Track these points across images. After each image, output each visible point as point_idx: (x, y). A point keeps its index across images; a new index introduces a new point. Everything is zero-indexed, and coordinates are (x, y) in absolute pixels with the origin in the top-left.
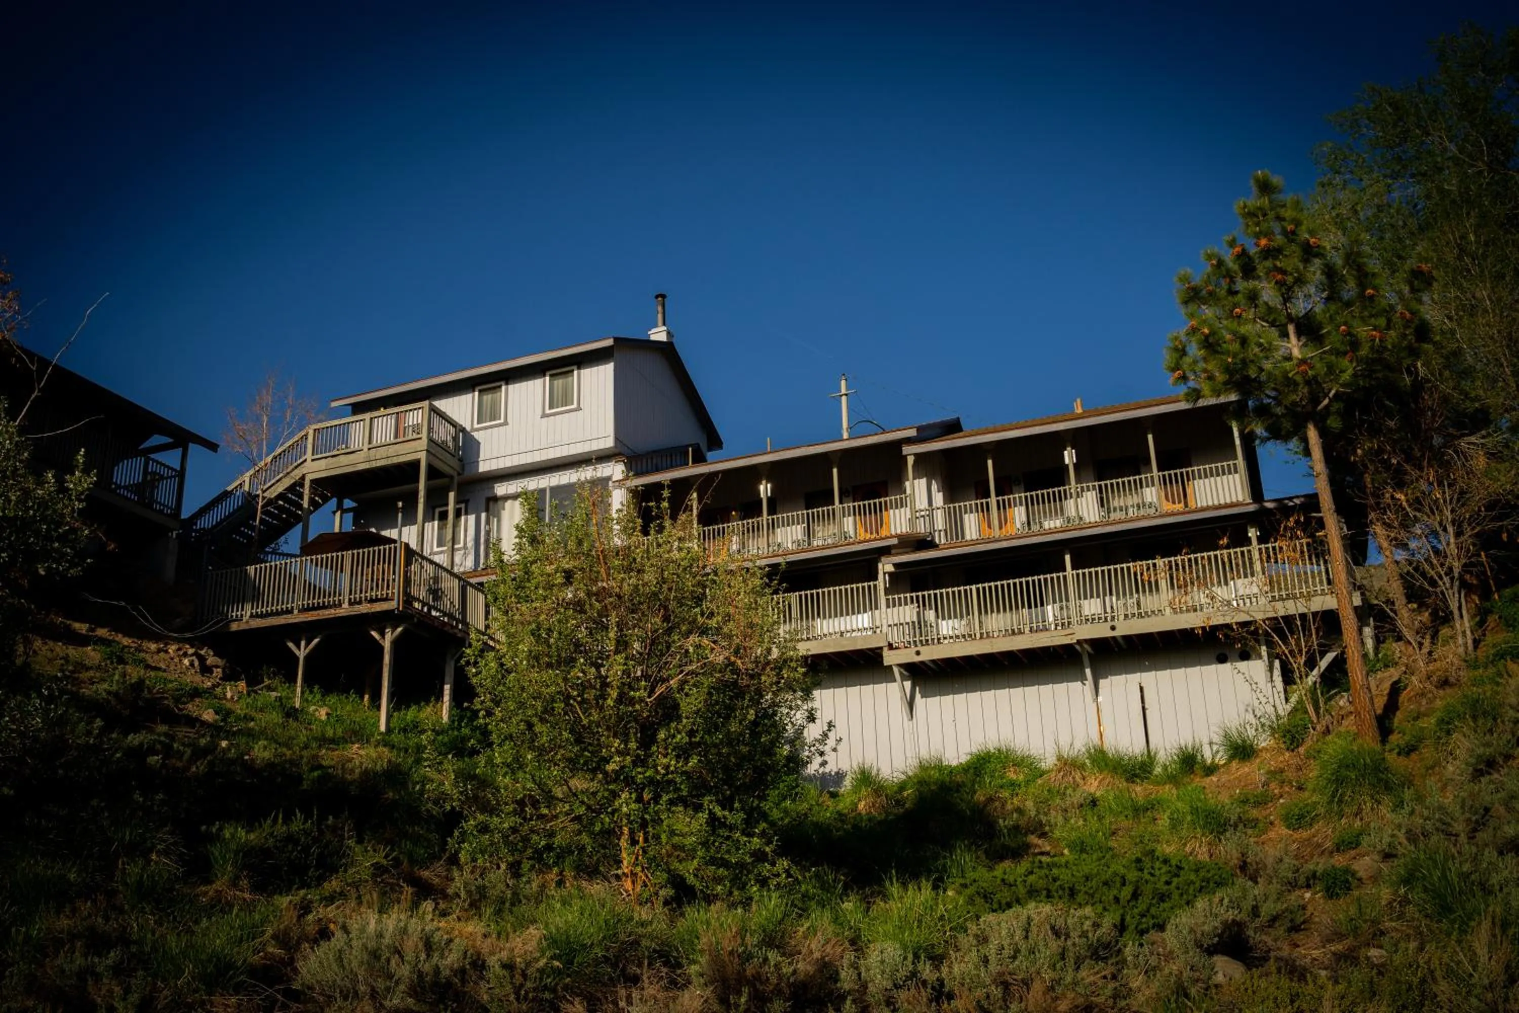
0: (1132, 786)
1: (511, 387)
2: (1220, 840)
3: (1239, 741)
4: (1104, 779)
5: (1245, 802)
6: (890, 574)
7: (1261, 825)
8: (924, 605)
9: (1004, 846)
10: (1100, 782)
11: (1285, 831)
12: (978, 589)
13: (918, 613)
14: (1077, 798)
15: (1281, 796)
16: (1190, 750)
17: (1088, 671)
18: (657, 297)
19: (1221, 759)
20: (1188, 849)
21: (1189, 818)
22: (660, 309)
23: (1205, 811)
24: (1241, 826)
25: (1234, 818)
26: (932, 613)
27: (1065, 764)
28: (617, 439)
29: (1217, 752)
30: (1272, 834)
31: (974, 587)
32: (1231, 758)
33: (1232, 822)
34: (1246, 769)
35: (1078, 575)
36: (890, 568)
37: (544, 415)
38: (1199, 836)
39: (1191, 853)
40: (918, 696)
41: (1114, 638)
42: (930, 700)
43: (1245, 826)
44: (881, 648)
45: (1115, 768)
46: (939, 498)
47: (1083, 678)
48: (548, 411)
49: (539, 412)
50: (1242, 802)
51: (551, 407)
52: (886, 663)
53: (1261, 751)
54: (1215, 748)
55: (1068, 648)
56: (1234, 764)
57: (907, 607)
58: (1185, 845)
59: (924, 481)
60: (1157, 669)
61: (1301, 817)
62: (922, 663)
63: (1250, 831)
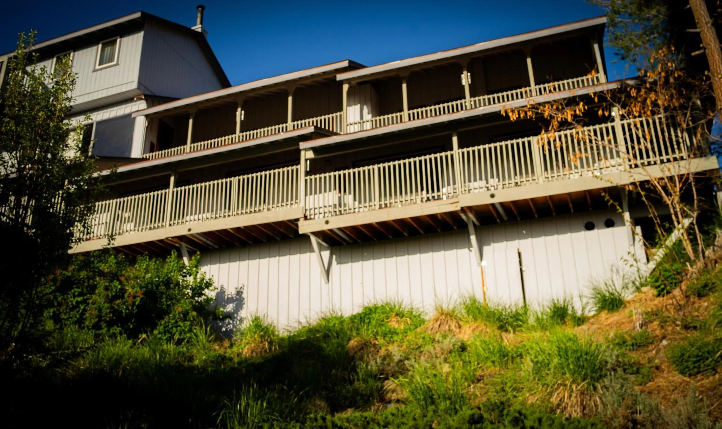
0: (504, 334)
1: (76, 53)
2: (595, 388)
3: (607, 294)
4: (477, 327)
5: (622, 343)
6: (311, 160)
7: (644, 370)
8: (345, 191)
9: (356, 392)
10: (473, 330)
11: (678, 378)
12: (379, 169)
13: (340, 198)
14: (447, 343)
15: (664, 337)
16: (561, 302)
17: (473, 238)
18: (198, 7)
19: (591, 311)
20: (554, 400)
21: (556, 360)
22: (199, 15)
23: (575, 351)
24: (620, 371)
25: (611, 361)
26: (351, 197)
27: (442, 314)
28: (139, 83)
29: (588, 303)
30: (660, 382)
31: (376, 167)
32: (602, 309)
33: (609, 366)
34: (616, 318)
35: (463, 153)
36: (310, 155)
37: (95, 71)
38: (568, 383)
39: (559, 405)
40: (334, 262)
41: (493, 205)
42: (344, 266)
43: (625, 370)
44: (298, 220)
45: (488, 316)
46: (368, 116)
47: (470, 246)
48: (97, 67)
49: (92, 69)
50: (618, 344)
51: (100, 64)
52: (301, 231)
53: (629, 302)
54: (585, 300)
55: (453, 215)
56: (604, 315)
57: (331, 194)
58: (551, 394)
59: (358, 107)
60: (533, 236)
61: (700, 359)
62: (331, 230)
63: (632, 378)
